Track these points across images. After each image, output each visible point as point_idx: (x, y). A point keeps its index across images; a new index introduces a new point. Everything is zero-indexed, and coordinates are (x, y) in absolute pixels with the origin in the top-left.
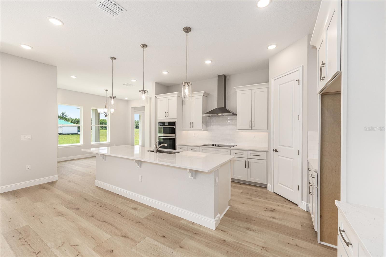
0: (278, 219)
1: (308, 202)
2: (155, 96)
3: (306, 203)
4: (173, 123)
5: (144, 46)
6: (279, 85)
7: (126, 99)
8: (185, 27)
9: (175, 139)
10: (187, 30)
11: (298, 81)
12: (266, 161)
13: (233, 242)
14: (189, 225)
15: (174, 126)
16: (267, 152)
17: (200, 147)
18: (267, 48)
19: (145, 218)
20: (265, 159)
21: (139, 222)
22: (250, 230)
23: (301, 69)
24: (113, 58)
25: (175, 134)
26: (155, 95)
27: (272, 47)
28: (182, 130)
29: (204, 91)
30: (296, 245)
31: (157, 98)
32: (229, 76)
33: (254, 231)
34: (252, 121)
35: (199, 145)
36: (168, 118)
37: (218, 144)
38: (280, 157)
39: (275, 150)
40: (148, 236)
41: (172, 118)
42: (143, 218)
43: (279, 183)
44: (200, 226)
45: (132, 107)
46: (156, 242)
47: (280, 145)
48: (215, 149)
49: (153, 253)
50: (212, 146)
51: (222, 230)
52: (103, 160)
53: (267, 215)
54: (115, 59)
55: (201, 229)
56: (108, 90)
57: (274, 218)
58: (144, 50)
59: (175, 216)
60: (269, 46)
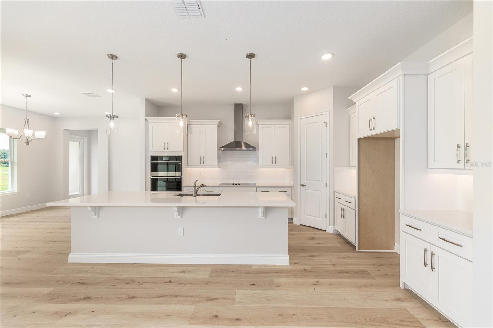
0: (322, 244)
1: (334, 226)
2: (145, 119)
3: (333, 227)
4: (178, 158)
5: (182, 56)
6: (306, 124)
7: (57, 114)
8: (249, 53)
9: (180, 178)
10: (251, 56)
11: (325, 123)
12: (292, 196)
13: (311, 268)
14: (263, 268)
15: (179, 162)
16: (292, 187)
17: (218, 187)
18: (300, 89)
19: (210, 276)
20: (291, 194)
21: (209, 282)
22: (313, 256)
23: (328, 113)
24: (113, 57)
25: (180, 172)
26: (145, 117)
27: (305, 89)
28: (187, 167)
29: (219, 120)
30: (349, 257)
31: (149, 121)
32: (247, 106)
33: (316, 256)
34: (275, 157)
35: (217, 185)
36: (168, 151)
37: (239, 182)
38: (307, 191)
39: (302, 184)
40: (237, 290)
41: (176, 150)
42: (208, 277)
43: (307, 215)
44: (274, 266)
45: (65, 129)
46: (251, 291)
47: (307, 180)
48: (237, 188)
49: (260, 300)
50: (233, 185)
51: (295, 263)
52: (95, 217)
53: (312, 243)
54: (117, 57)
55: (277, 268)
56: (30, 96)
57: (320, 244)
58: (182, 61)
59: (241, 265)
60: (302, 88)
